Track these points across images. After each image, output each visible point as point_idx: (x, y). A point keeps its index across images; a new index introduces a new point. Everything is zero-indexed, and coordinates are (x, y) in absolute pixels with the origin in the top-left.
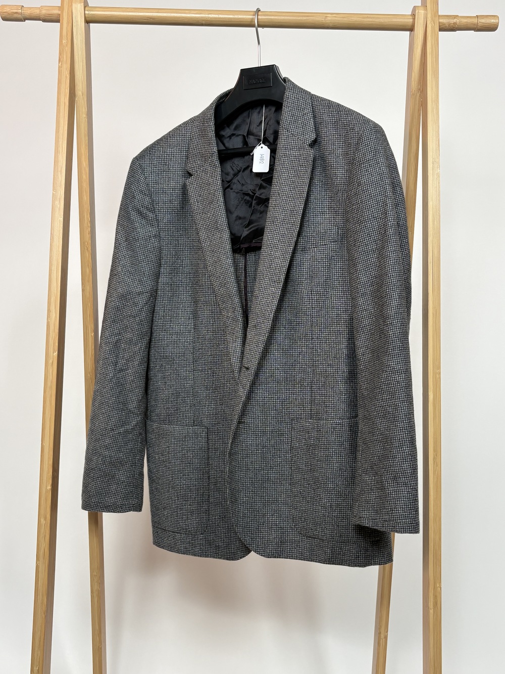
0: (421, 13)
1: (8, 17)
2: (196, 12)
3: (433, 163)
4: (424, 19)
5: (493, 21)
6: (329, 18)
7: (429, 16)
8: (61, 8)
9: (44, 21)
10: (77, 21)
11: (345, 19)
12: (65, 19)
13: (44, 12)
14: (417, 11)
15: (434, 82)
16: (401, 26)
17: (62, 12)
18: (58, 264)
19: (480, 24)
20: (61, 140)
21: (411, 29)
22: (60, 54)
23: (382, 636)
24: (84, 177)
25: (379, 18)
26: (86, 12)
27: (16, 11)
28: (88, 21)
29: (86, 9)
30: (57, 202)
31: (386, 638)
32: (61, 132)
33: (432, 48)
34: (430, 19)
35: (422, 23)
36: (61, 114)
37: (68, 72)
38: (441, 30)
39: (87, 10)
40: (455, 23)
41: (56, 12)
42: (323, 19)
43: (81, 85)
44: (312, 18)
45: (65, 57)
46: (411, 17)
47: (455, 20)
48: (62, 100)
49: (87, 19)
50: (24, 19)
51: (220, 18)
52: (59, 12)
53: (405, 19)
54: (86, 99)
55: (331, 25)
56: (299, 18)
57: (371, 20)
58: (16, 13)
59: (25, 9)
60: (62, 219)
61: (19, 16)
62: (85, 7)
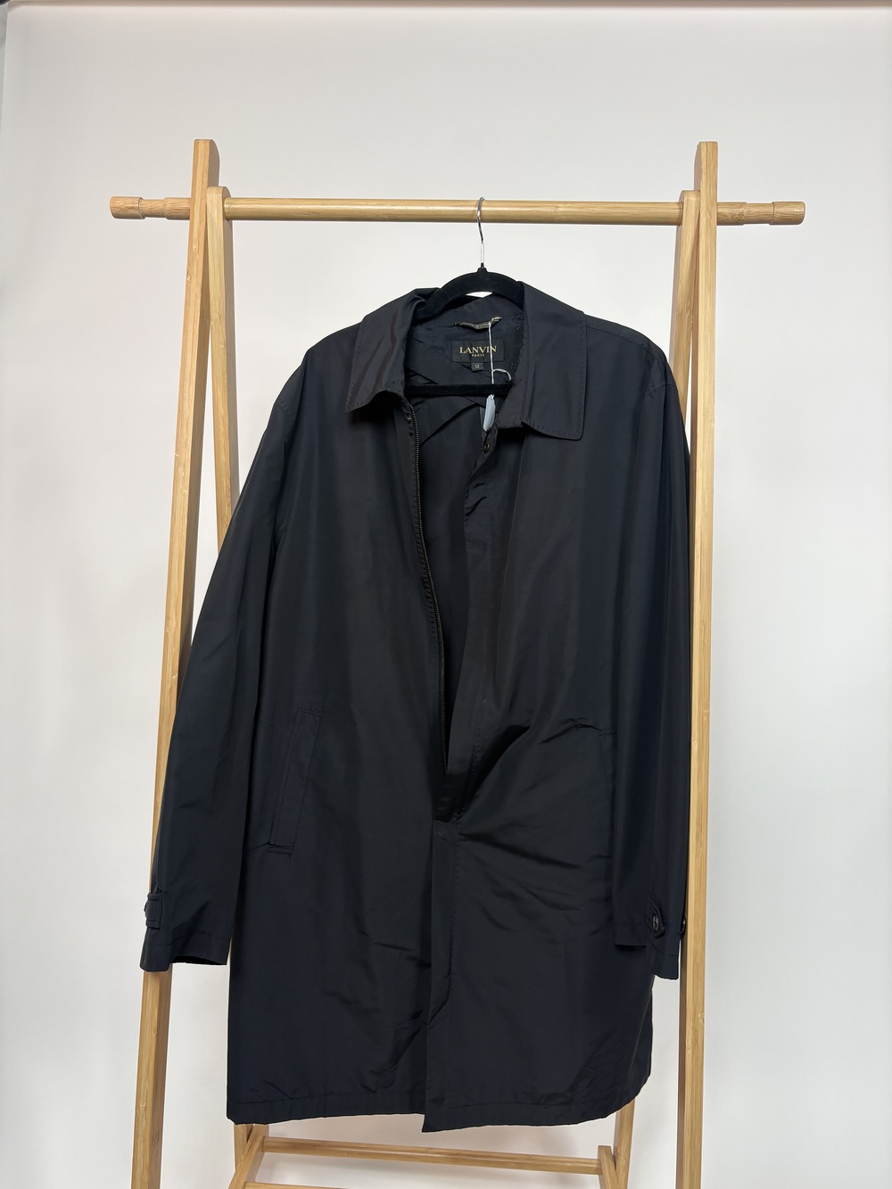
0: (692, 200)
1: (122, 213)
3: (705, 415)
4: (696, 208)
5: (797, 210)
7: (703, 205)
8: (191, 200)
9: (170, 217)
10: (213, 220)
12: (197, 216)
13: (168, 206)
14: (685, 199)
15: (709, 299)
16: (663, 218)
17: (193, 206)
19: (777, 215)
21: (678, 222)
22: (189, 264)
25: (633, 208)
26: (225, 206)
27: (131, 205)
28: (229, 218)
30: (181, 469)
33: (707, 251)
34: (705, 208)
35: (693, 216)
36: (188, 347)
37: (200, 289)
38: (719, 223)
39: (227, 204)
40: (741, 214)
41: (185, 205)
42: (552, 210)
43: (217, 304)
44: (537, 209)
45: (195, 267)
46: (677, 207)
47: (741, 210)
48: (190, 326)
49: (228, 215)
50: (143, 216)
52: (189, 206)
53: (668, 208)
54: (224, 323)
55: (563, 218)
56: (521, 209)
57: (620, 211)
58: (132, 208)
59: (142, 202)
61: (136, 212)
62: (224, 199)
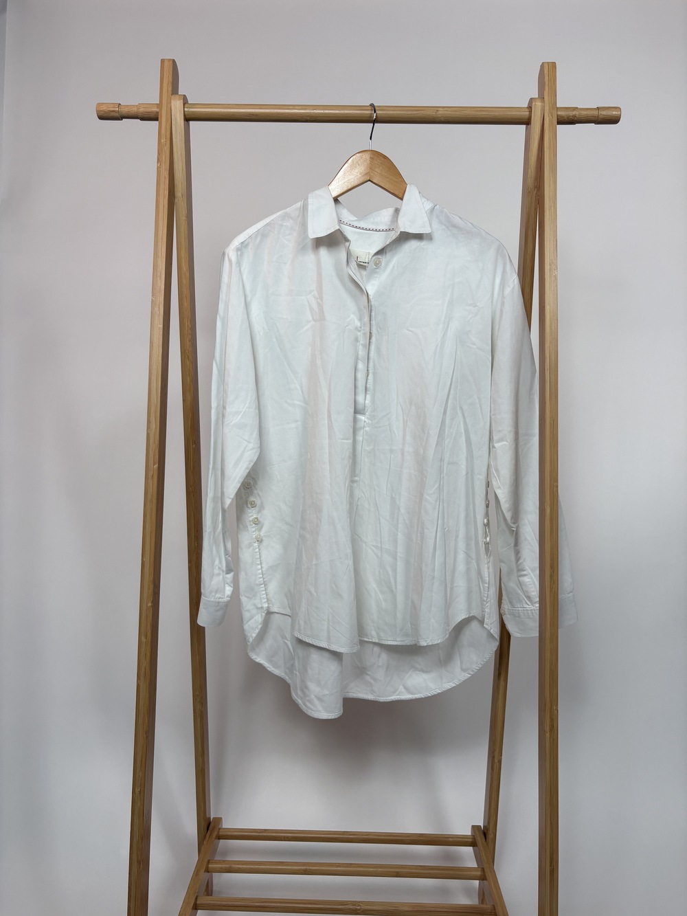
0: (538, 105)
1: (105, 115)
2: (300, 107)
3: (550, 265)
4: (541, 111)
5: (615, 113)
6: (440, 112)
7: (547, 108)
8: (159, 105)
9: (143, 119)
10: (176, 119)
11: (458, 113)
12: (163, 118)
13: (142, 110)
14: (533, 104)
15: (552, 180)
16: (516, 119)
17: (161, 110)
18: (157, 373)
19: (600, 117)
20: (160, 244)
21: (527, 122)
22: (159, 154)
23: (496, 760)
24: (184, 282)
25: (492, 111)
26: (186, 109)
27: (112, 109)
28: (188, 119)
29: (186, 106)
30: (157, 309)
31: (500, 762)
32: (160, 235)
33: (550, 143)
34: (548, 112)
35: (539, 116)
36: (160, 217)
37: (168, 172)
38: (560, 123)
40: (574, 116)
41: (155, 109)
42: (434, 113)
43: (180, 186)
44: (422, 112)
45: (164, 157)
46: (527, 110)
47: (574, 113)
48: (161, 201)
49: (187, 117)
50: (121, 117)
51: (326, 113)
52: (158, 110)
53: (521, 111)
54: (185, 201)
55: (441, 119)
56: (410, 112)
57: (484, 113)
58: (113, 111)
59: (122, 107)
60: (161, 326)
61: (117, 115)
62: (184, 105)
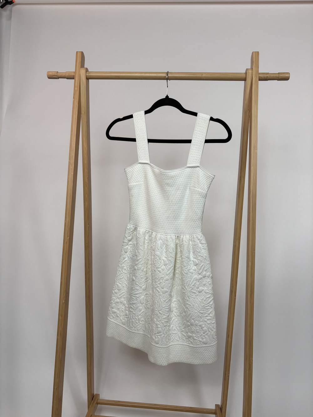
0: (250, 72)
1: (51, 77)
3: (254, 147)
4: (251, 75)
5: (287, 75)
7: (254, 73)
8: (75, 72)
9: (68, 78)
10: (82, 79)
11: (212, 76)
12: (77, 78)
13: (67, 75)
14: (248, 71)
15: (256, 107)
16: (240, 78)
17: (76, 74)
19: (280, 77)
21: (245, 80)
22: (74, 95)
25: (229, 75)
27: (54, 74)
30: (71, 166)
31: (228, 376)
32: (73, 132)
33: (255, 90)
34: (254, 75)
35: (250, 78)
36: (74, 123)
37: (78, 103)
38: (260, 80)
39: (87, 74)
40: (267, 77)
42: (201, 76)
44: (195, 75)
45: (76, 96)
46: (245, 74)
47: (267, 75)
48: (74, 116)
49: (87, 78)
50: (58, 78)
51: (150, 76)
52: (74, 74)
53: (241, 75)
54: (86, 115)
55: (205, 78)
57: (224, 76)
59: (58, 73)
61: (56, 77)
62: (86, 72)
